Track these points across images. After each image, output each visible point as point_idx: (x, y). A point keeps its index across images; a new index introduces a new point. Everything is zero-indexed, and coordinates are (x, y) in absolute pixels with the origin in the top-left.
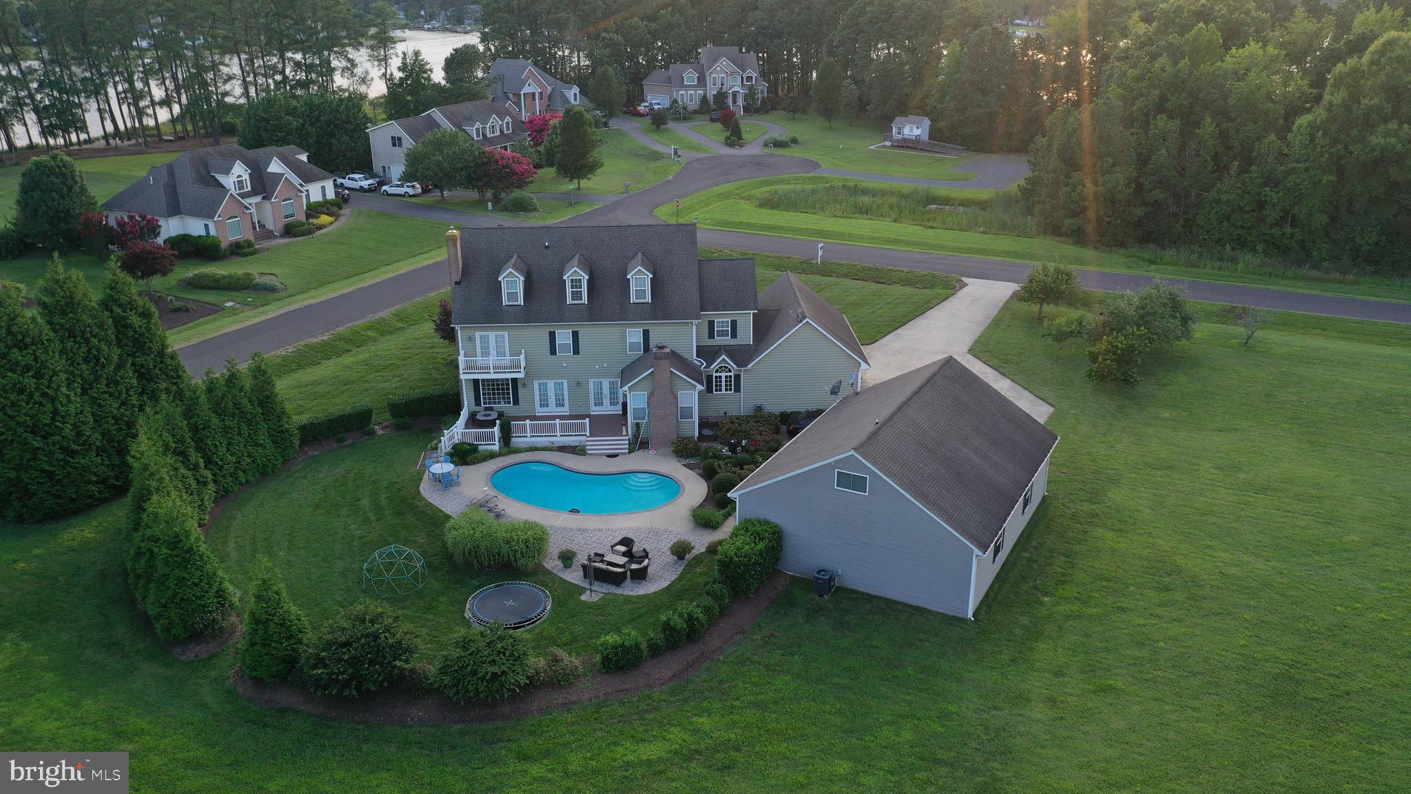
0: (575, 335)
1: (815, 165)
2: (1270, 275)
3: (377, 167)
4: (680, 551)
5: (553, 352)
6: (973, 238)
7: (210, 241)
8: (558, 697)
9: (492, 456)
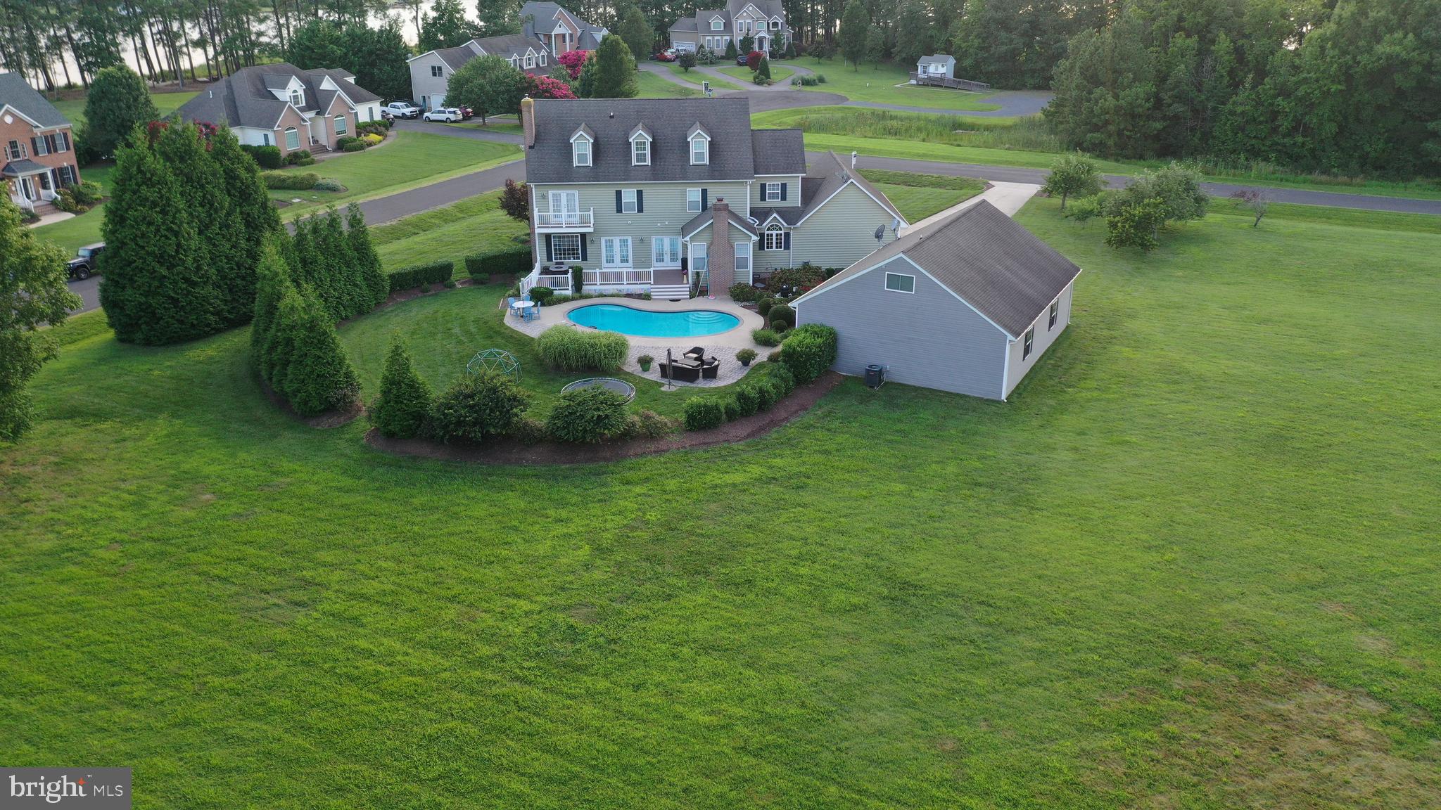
0: (640, 193)
1: (844, 99)
2: (1281, 180)
3: (417, 97)
4: (745, 358)
5: (619, 210)
6: (1000, 153)
7: (270, 150)
8: (652, 446)
9: (566, 300)
